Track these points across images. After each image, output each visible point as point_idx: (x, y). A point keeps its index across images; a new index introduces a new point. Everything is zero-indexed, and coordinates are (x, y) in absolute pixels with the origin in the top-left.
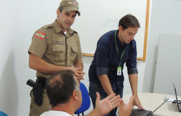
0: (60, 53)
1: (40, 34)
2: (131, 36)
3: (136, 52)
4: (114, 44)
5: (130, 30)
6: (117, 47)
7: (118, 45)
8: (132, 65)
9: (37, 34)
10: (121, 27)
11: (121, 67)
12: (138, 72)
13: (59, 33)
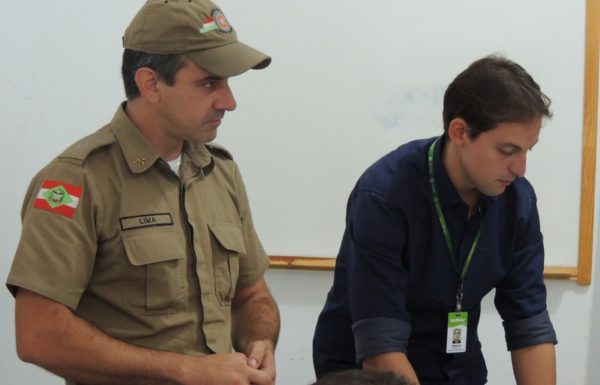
0: (167, 268)
1: (56, 189)
2: (512, 157)
3: (540, 237)
4: (429, 206)
5: (508, 133)
6: (442, 220)
7: (443, 208)
8: (523, 302)
9: (43, 194)
10: (458, 121)
11: (465, 314)
12: (558, 338)
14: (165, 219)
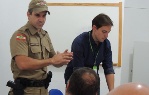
0: (38, 54)
1: (20, 36)
2: (105, 34)
3: (111, 52)
4: (89, 44)
5: (104, 28)
6: (91, 47)
7: (92, 45)
8: (108, 65)
10: (94, 26)
11: (96, 67)
12: (115, 73)
13: (34, 35)
14: (37, 44)
